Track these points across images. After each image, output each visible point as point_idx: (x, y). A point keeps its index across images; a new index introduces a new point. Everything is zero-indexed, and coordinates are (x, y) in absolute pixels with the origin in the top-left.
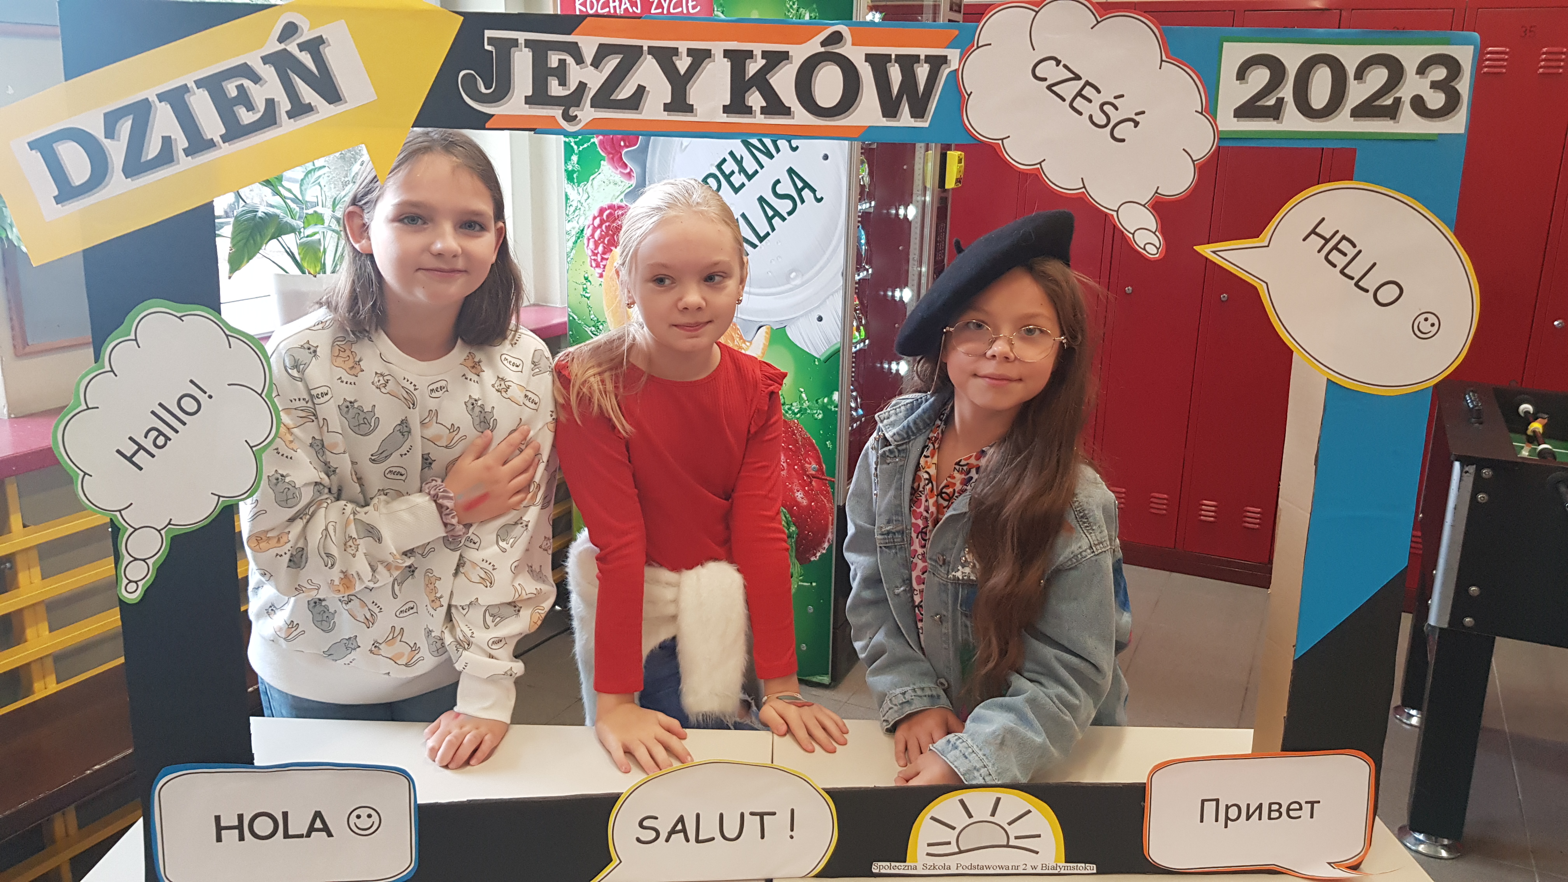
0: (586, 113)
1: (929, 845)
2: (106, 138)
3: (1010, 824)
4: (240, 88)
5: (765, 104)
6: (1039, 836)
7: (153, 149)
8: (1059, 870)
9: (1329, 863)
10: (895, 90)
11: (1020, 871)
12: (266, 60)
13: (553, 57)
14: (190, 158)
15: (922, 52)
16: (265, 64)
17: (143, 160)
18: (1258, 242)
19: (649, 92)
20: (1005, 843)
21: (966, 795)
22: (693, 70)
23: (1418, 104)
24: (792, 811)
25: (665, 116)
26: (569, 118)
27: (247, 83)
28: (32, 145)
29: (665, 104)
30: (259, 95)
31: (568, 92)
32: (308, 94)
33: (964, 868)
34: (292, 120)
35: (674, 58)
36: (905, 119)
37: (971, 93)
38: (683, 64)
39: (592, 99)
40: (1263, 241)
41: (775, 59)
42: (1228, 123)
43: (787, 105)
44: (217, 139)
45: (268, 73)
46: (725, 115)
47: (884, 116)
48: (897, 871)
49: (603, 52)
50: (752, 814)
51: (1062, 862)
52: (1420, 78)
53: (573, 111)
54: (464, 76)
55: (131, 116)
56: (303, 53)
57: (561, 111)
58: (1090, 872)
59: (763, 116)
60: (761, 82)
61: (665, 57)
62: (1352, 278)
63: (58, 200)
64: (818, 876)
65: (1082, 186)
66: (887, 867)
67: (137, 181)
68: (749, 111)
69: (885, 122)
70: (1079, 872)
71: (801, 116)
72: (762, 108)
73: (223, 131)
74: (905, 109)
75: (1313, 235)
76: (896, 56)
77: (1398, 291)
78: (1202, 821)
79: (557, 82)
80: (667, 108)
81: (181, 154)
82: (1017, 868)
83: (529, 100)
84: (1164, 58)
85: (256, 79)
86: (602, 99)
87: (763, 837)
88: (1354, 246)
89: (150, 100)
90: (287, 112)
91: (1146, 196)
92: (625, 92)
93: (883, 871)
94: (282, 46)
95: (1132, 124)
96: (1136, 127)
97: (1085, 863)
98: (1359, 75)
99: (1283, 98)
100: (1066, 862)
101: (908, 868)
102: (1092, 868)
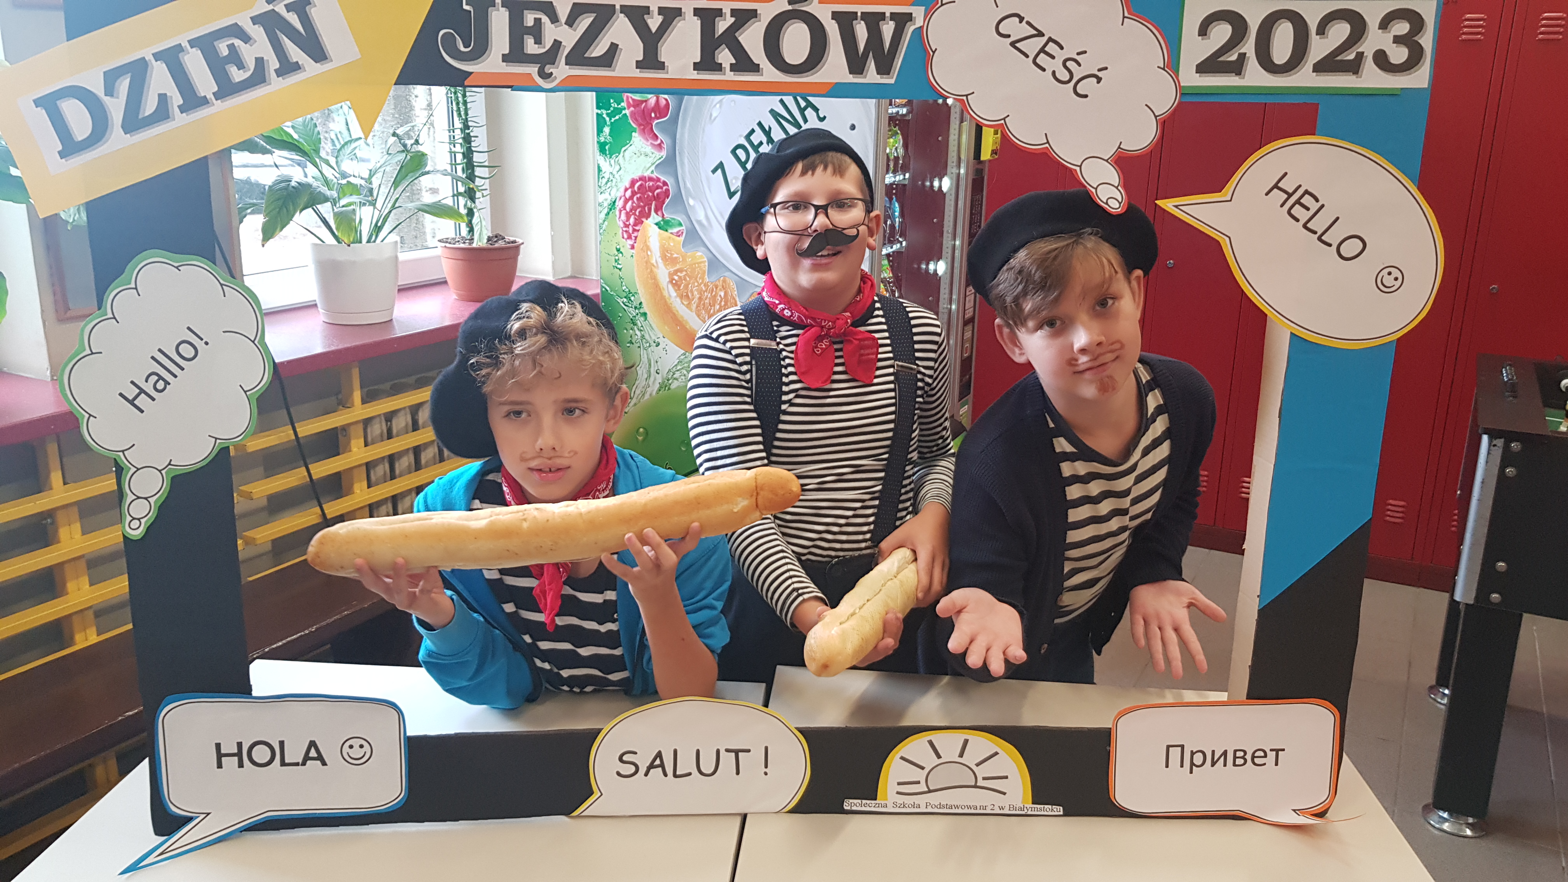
0: (561, 70)
1: (899, 784)
2: (106, 95)
3: (978, 765)
4: (231, 47)
5: (734, 61)
6: (1006, 777)
7: (150, 106)
8: (1026, 811)
9: (1294, 810)
10: (861, 46)
11: (988, 811)
12: (255, 20)
13: (529, 16)
14: (184, 114)
15: (888, 10)
16: (254, 24)
17: (140, 117)
18: (1221, 196)
19: (622, 49)
20: (973, 784)
21: (934, 736)
22: (664, 28)
23: (1381, 59)
24: (766, 748)
25: (638, 73)
26: (546, 76)
27: (237, 42)
28: (38, 103)
29: (637, 62)
30: (248, 54)
31: (544, 50)
32: (295, 53)
33: (933, 806)
34: (280, 78)
35: (646, 16)
36: (872, 76)
37: (936, 49)
38: (654, 22)
39: (566, 57)
40: (1225, 195)
41: (744, 17)
42: (1190, 78)
43: (756, 62)
44: (210, 96)
45: (257, 32)
46: (696, 72)
47: (850, 73)
48: (868, 809)
49: (577, 11)
50: (727, 750)
51: (1029, 803)
52: (1382, 33)
53: (548, 69)
54: (443, 36)
55: (129, 75)
56: (291, 13)
57: (537, 69)
58: (1056, 813)
59: (732, 73)
60: (730, 39)
61: (636, 15)
62: (1315, 232)
63: (63, 155)
64: (791, 811)
65: (1046, 141)
66: (858, 805)
67: (137, 136)
68: (719, 68)
69: (851, 79)
70: (1046, 813)
71: (770, 73)
72: (731, 64)
73: (216, 89)
74: (871, 66)
75: (1275, 190)
76: (862, 13)
77: (1361, 245)
78: (1167, 766)
79: (533, 41)
80: (639, 65)
81: (177, 110)
82: (985, 808)
83: (506, 58)
84: (1126, 14)
85: (246, 39)
86: (577, 57)
87: (738, 773)
88: (1317, 200)
89: (147, 59)
90: (276, 71)
91: (1109, 152)
92: (599, 50)
93: (854, 808)
94: (271, 7)
95: (1094, 80)
96: (1098, 82)
97: (1052, 805)
98: (1322, 30)
99: (1245, 54)
100: (1033, 803)
101: (879, 805)
102: (1058, 809)
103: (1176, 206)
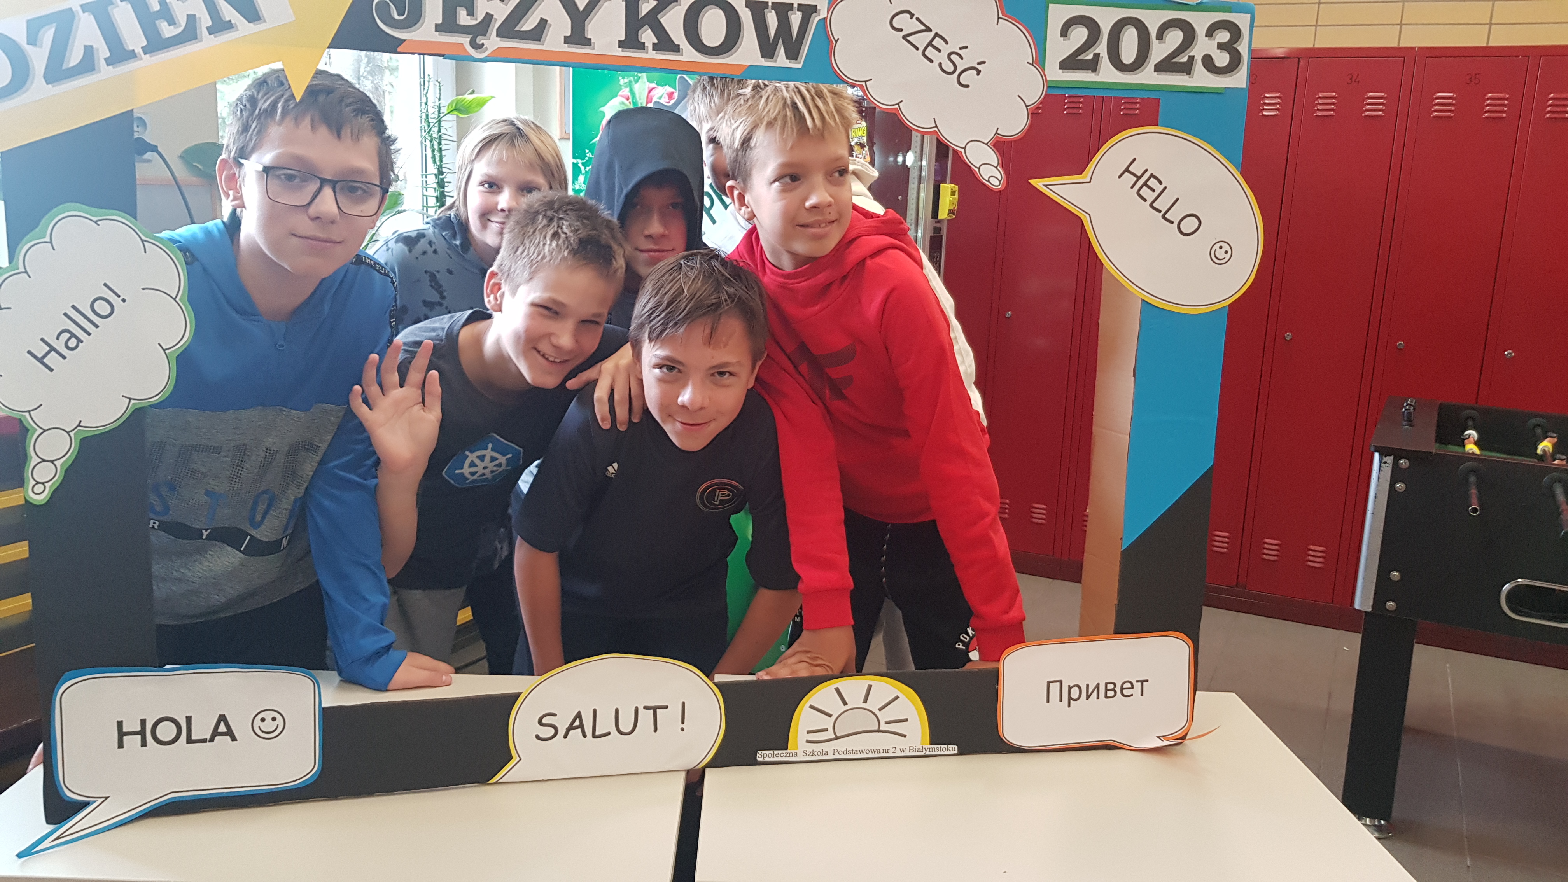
0: (492, 42)
2: (28, 44)
4: (163, 3)
5: (656, 41)
7: (74, 58)
8: (924, 751)
9: (1159, 737)
10: (772, 33)
14: (110, 67)
15: (795, 1)
17: (64, 67)
18: (1081, 178)
22: (591, 7)
24: (683, 704)
25: (566, 48)
26: (477, 47)
29: (565, 37)
30: (181, 11)
31: (475, 22)
32: (228, 12)
33: (840, 753)
34: (213, 36)
36: (781, 60)
37: (838, 39)
38: (582, 1)
39: (498, 29)
40: (1086, 177)
41: (666, 2)
42: (1055, 73)
43: (677, 42)
44: (139, 51)
46: (621, 49)
47: (762, 57)
48: (780, 759)
50: (646, 708)
51: (927, 744)
52: (1208, 40)
53: (480, 40)
54: (378, 4)
55: (55, 24)
57: (469, 40)
59: (655, 52)
60: (653, 20)
62: (1159, 211)
64: (706, 766)
65: (934, 125)
67: (58, 88)
68: (642, 46)
69: (763, 62)
71: (689, 54)
72: (653, 44)
73: (144, 43)
74: (781, 51)
75: (1126, 174)
76: (773, 3)
77: (1197, 223)
78: (1048, 701)
79: (465, 12)
80: (567, 40)
81: (104, 63)
83: (438, 28)
84: (1001, 16)
86: (508, 29)
87: (655, 731)
88: (1161, 183)
89: (74, 9)
90: (207, 28)
91: (988, 137)
92: (529, 24)
95: (975, 72)
96: (978, 74)
97: (948, 744)
98: (1160, 37)
99: (1099, 54)
100: (931, 744)
101: (790, 755)
102: (954, 749)
103: (1046, 186)
